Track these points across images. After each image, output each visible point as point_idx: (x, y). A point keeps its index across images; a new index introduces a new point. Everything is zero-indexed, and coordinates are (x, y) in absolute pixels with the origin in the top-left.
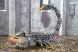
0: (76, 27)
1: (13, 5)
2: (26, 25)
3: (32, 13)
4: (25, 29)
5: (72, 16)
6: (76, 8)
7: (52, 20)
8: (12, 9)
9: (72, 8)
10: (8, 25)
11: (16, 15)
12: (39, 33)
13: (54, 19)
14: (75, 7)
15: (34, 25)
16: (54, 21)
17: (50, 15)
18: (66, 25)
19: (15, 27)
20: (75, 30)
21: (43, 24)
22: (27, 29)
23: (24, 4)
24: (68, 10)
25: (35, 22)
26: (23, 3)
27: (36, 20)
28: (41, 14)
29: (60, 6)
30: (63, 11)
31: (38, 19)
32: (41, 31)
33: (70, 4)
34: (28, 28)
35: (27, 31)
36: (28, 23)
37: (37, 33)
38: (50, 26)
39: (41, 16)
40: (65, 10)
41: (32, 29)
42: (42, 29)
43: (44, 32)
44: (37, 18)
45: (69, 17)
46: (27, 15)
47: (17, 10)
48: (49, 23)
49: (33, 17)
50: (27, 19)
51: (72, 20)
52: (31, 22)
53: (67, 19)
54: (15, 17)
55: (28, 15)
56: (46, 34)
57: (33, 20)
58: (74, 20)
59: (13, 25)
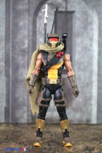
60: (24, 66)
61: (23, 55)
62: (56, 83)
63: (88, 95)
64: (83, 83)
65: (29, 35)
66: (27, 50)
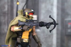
60: (5, 24)
61: (4, 16)
62: (27, 42)
63: (50, 43)
64: (46, 35)
65: (8, 2)
66: (7, 12)
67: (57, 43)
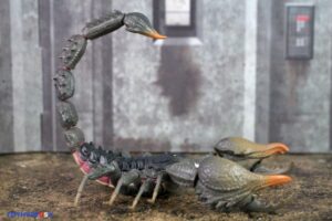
0: (317, 114)
1: (32, 18)
2: (91, 107)
3: (114, 51)
4: (86, 126)
5: (302, 61)
6: (317, 26)
7: (210, 83)
8: (27, 35)
9: (301, 25)
10: (10, 109)
11: (46, 62)
12: (149, 139)
13: (216, 78)
14: (311, 22)
15: (127, 106)
16: (216, 85)
17: (196, 61)
18: (273, 105)
19: (42, 116)
20: (317, 128)
21: (165, 101)
22: (95, 123)
23: (79, 10)
24: (281, 33)
25: (131, 90)
26: (77, 6)
27: (136, 82)
28: (158, 57)
29: (244, 18)
30: (260, 38)
31: (145, 79)
32: (157, 130)
33: (289, 8)
34: (100, 118)
35: (95, 133)
36: (99, 96)
37: (140, 141)
38: (201, 111)
39: (157, 64)
40: (269, 33)
41: (116, 126)
42: (165, 125)
43: (172, 135)
44: (140, 74)
45: (287, 67)
46: (94, 59)
47: (48, 38)
48: (196, 95)
49: (123, 70)
50: (94, 78)
51: (301, 82)
52: (114, 94)
53: (276, 77)
54: (40, 71)
55: (100, 62)
56: (182, 146)
57: (121, 82)
58: (309, 81)
59: (32, 109)
67: (259, 84)
